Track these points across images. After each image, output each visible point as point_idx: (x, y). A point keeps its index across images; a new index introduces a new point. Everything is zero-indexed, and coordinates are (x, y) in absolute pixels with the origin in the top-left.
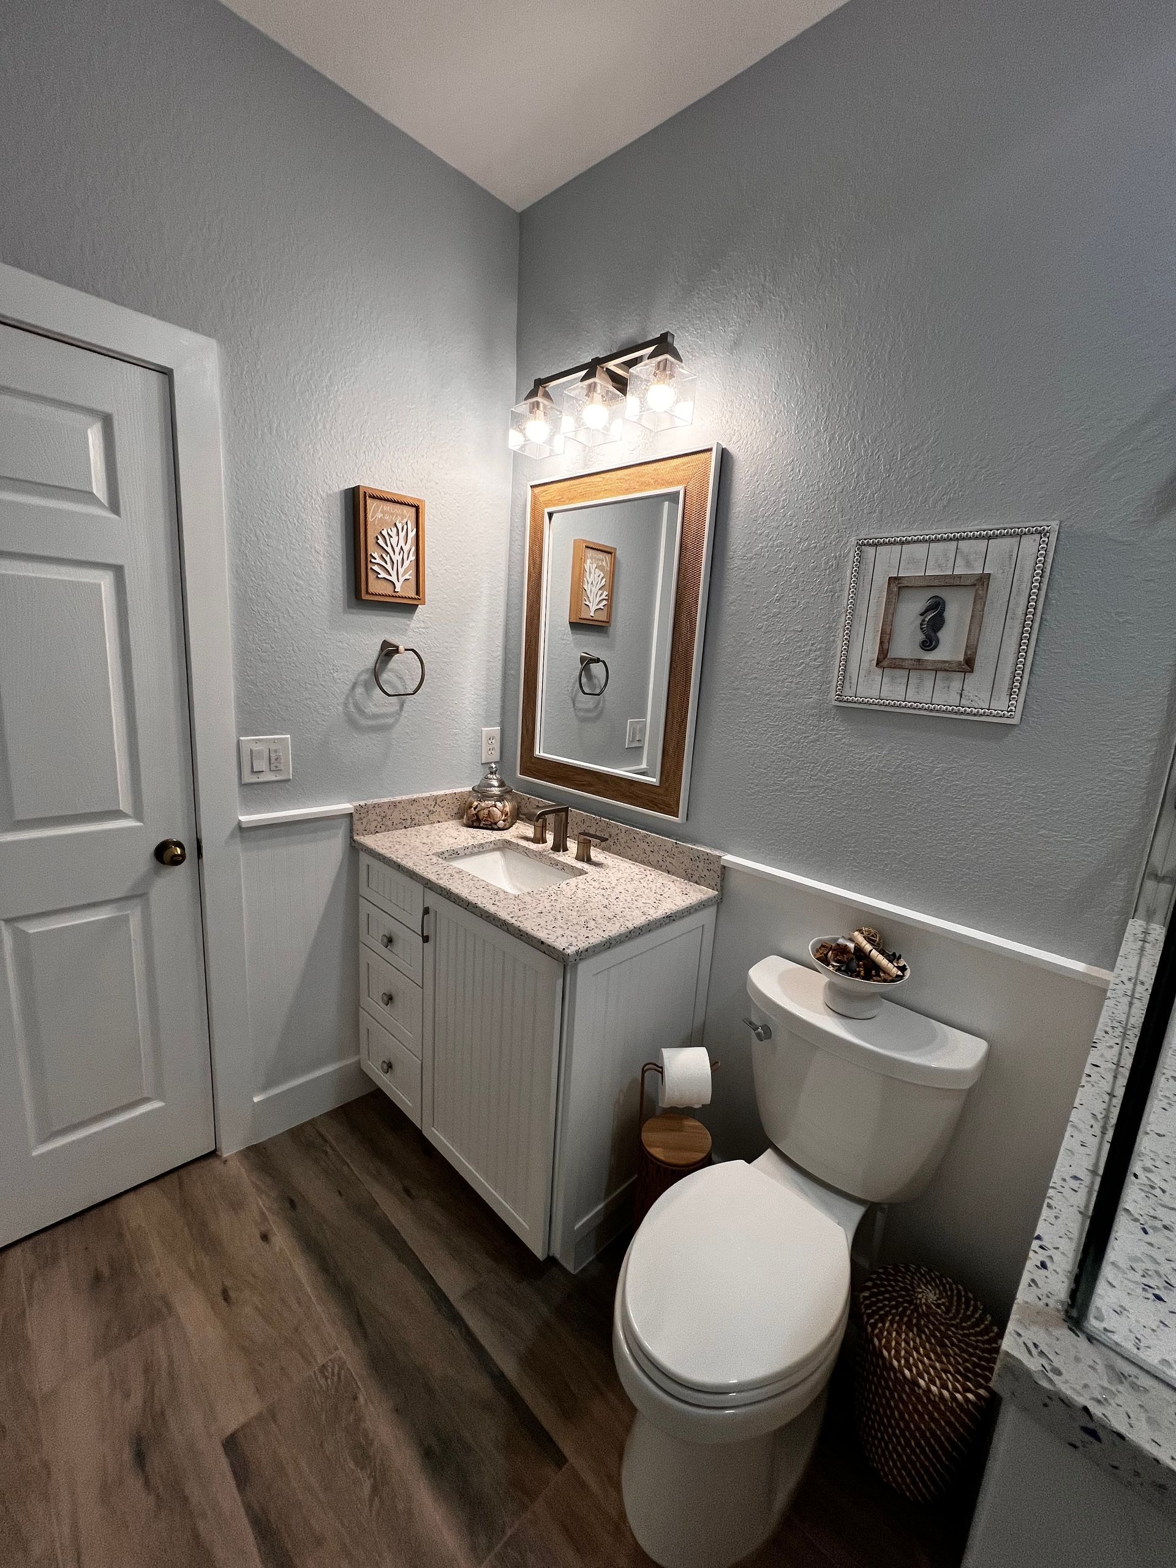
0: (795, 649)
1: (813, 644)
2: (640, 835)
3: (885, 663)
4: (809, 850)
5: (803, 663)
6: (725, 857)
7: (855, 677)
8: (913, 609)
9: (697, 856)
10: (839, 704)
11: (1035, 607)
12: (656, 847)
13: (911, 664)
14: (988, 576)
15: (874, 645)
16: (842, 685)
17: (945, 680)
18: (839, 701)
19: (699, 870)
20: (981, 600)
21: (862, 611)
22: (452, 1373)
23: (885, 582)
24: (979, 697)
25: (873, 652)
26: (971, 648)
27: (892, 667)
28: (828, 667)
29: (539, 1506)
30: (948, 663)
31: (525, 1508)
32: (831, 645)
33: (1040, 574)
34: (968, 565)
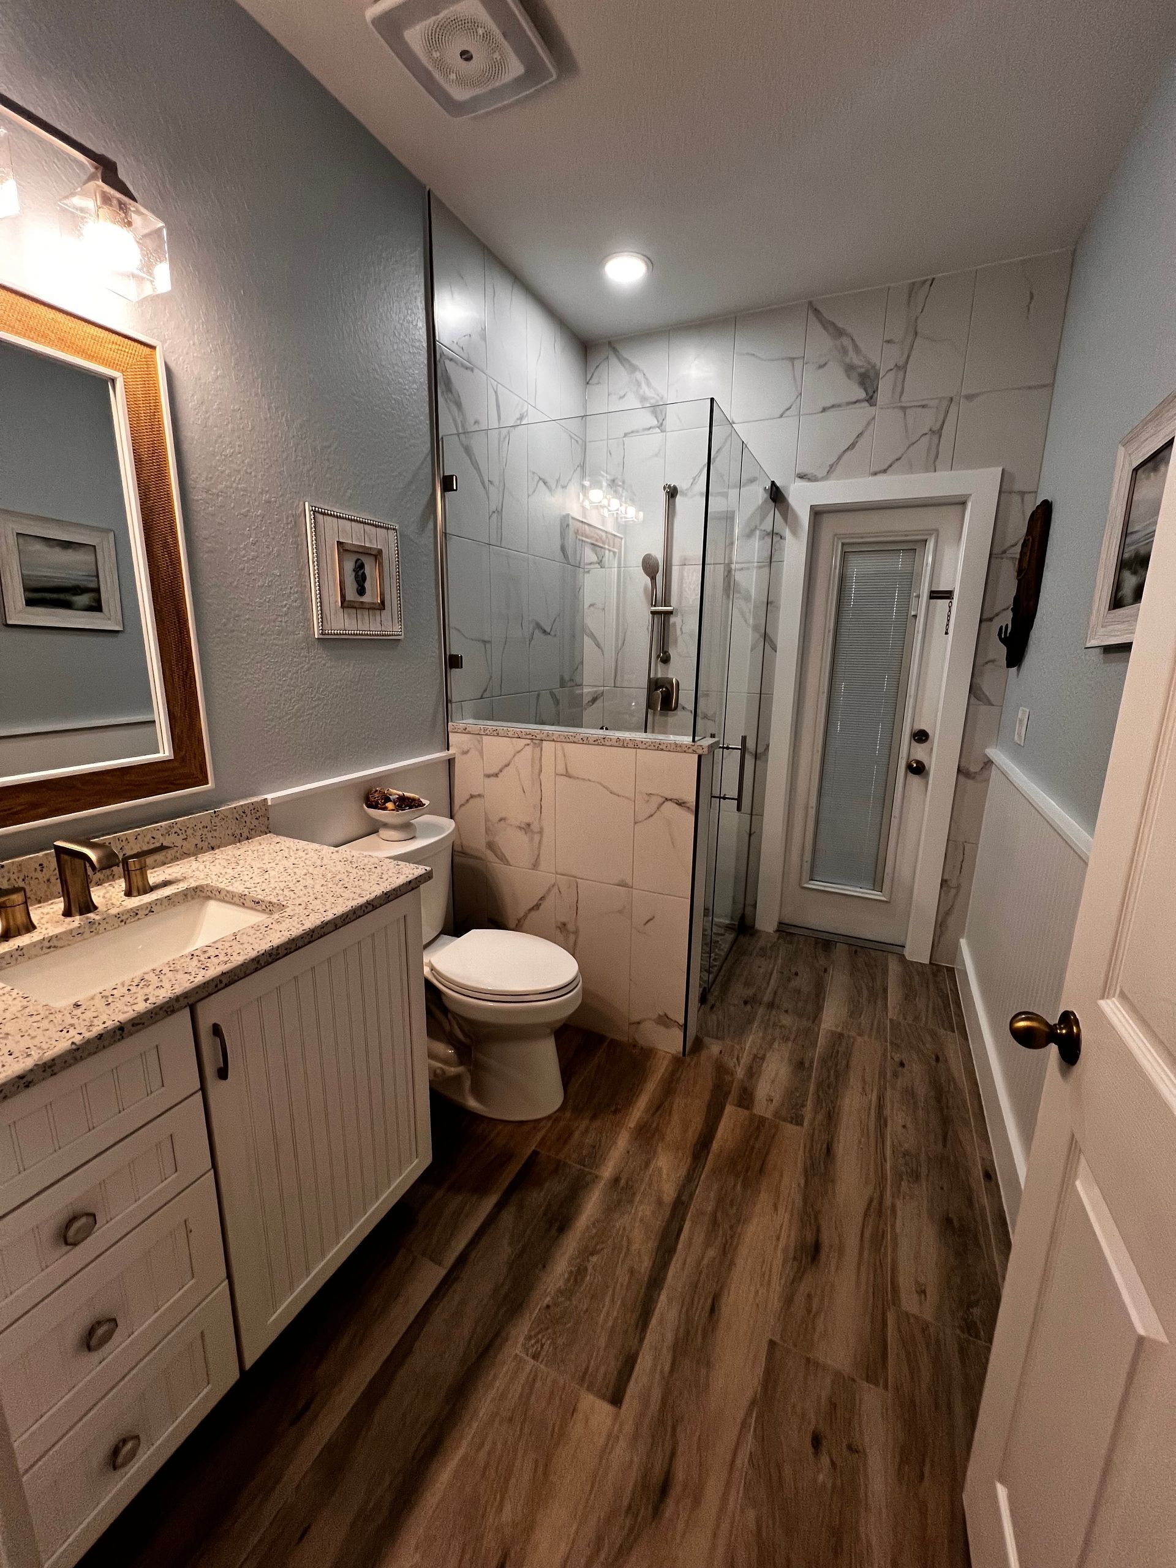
0: (278, 592)
1: (291, 588)
3: (345, 604)
4: (322, 757)
5: (286, 604)
6: (269, 797)
7: (328, 615)
8: (349, 566)
9: (244, 811)
10: (321, 637)
11: (399, 572)
12: (190, 832)
13: (356, 605)
14: (380, 552)
15: (335, 591)
16: (322, 622)
17: (374, 615)
18: (322, 634)
19: (248, 824)
20: (381, 565)
21: (323, 564)
22: (505, 1242)
23: (334, 544)
24: (388, 625)
25: (336, 596)
26: (382, 595)
27: (348, 607)
28: (305, 607)
29: (561, 1156)
30: (373, 603)
31: (565, 1164)
32: (304, 589)
33: (398, 554)
34: (371, 541)
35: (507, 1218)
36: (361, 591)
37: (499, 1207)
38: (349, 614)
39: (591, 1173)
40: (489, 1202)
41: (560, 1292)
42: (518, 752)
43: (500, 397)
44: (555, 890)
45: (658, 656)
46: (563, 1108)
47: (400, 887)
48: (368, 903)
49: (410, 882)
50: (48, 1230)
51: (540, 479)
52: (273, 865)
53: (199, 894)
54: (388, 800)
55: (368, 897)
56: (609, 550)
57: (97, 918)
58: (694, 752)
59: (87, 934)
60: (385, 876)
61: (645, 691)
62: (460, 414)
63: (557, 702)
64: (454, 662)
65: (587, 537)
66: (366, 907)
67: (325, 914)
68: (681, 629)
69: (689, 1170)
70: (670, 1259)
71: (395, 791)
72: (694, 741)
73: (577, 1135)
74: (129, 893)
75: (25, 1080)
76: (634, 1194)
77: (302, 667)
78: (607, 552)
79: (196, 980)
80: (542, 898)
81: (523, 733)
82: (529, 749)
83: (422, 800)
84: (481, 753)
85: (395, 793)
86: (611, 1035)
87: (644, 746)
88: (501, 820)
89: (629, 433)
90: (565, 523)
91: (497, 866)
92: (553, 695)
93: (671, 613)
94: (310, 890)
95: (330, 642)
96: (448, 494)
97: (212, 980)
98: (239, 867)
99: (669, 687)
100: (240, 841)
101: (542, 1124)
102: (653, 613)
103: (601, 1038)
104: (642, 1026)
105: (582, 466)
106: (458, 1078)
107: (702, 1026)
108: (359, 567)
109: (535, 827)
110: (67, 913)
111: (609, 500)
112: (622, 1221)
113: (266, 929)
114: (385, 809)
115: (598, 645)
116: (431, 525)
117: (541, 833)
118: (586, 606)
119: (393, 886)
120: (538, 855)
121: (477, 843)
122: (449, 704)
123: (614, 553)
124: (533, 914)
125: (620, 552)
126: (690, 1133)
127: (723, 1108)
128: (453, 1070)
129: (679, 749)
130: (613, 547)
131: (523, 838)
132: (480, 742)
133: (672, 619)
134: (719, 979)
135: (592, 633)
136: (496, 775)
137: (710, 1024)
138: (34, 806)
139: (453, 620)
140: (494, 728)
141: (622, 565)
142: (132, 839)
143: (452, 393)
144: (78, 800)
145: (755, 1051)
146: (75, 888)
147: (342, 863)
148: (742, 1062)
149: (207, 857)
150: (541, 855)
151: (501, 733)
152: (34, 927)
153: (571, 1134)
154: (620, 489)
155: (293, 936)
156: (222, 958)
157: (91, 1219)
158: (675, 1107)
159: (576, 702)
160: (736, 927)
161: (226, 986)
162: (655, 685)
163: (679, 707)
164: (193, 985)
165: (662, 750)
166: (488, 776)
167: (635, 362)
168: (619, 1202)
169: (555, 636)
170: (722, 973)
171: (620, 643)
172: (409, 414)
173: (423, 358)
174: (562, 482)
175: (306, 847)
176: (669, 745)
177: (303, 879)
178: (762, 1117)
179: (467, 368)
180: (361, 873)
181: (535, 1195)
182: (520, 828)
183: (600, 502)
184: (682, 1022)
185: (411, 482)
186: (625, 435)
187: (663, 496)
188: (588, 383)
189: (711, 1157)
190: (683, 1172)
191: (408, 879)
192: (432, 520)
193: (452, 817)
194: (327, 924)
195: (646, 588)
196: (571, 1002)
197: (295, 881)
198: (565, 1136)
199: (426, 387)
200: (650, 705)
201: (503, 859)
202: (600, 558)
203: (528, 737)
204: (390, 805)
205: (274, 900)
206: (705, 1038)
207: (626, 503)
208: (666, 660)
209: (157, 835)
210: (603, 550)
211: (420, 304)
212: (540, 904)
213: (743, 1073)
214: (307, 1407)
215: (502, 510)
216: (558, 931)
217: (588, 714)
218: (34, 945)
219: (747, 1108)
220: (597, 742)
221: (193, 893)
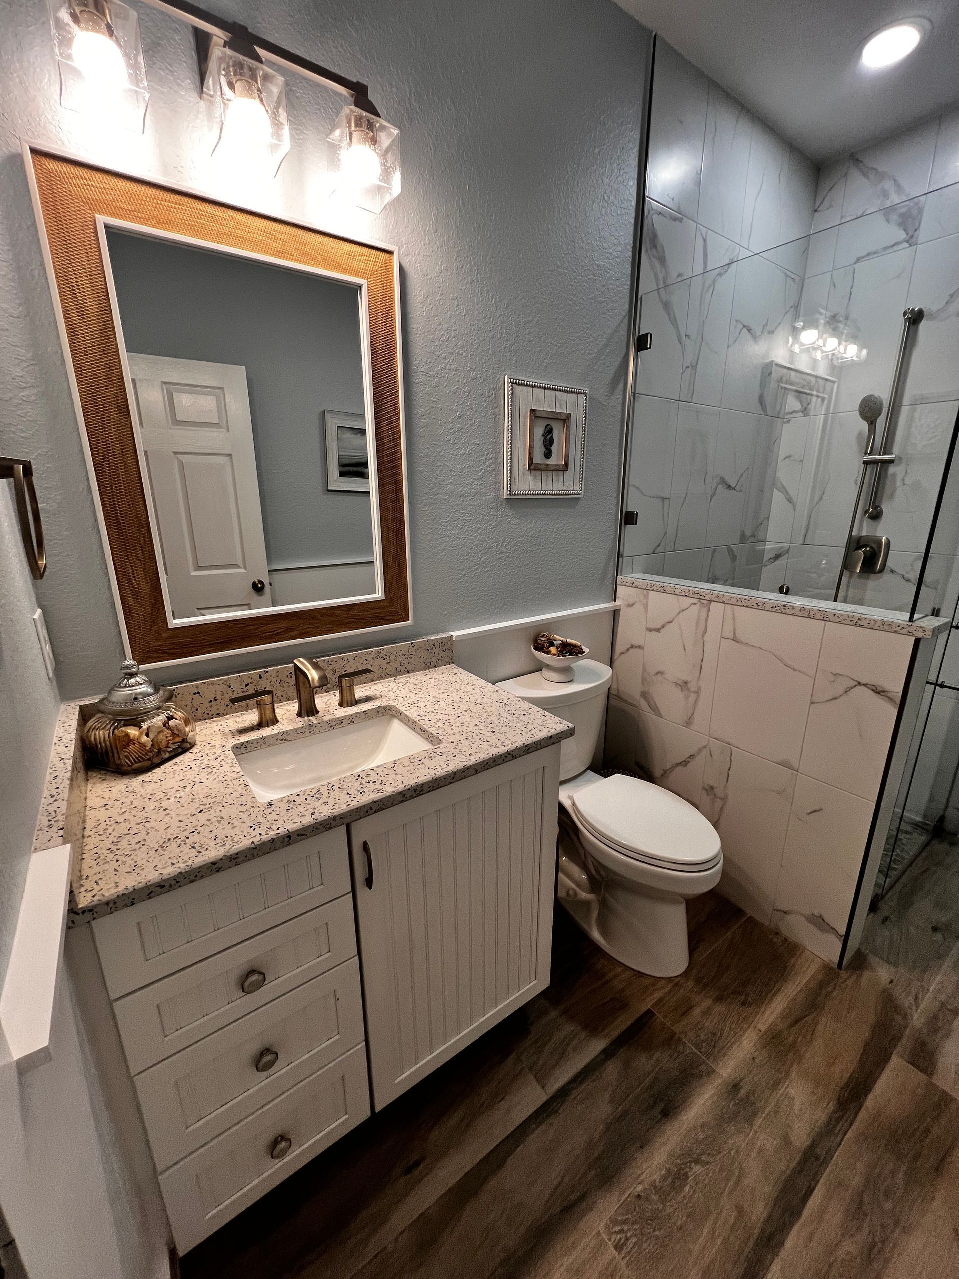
0: (476, 458)
1: (487, 454)
2: (373, 654)
3: (532, 467)
5: (482, 469)
6: (455, 634)
7: (517, 478)
8: (540, 431)
9: (433, 645)
10: (509, 497)
11: (584, 434)
12: (392, 657)
13: (542, 467)
14: (569, 416)
15: (525, 453)
16: (511, 484)
17: (558, 475)
18: (510, 494)
19: (436, 655)
20: (568, 428)
21: (516, 432)
22: (607, 1096)
23: (527, 412)
24: (570, 484)
25: (525, 460)
26: (567, 456)
27: (535, 470)
28: (498, 472)
29: (677, 1028)
30: (558, 465)
31: (680, 1039)
32: (498, 453)
33: (585, 417)
34: (561, 407)
35: (612, 1070)
36: (548, 454)
37: (608, 1054)
38: (535, 477)
39: (707, 1064)
40: (597, 1046)
41: (656, 1188)
42: (683, 610)
43: (709, 243)
44: (705, 753)
45: (866, 512)
46: (685, 974)
47: (540, 741)
48: (508, 753)
49: (551, 737)
50: (234, 976)
51: (744, 326)
52: (445, 696)
53: (387, 713)
54: (552, 645)
55: (510, 747)
56: (818, 396)
57: (315, 722)
58: (910, 633)
59: (307, 734)
60: (530, 727)
61: (842, 551)
62: (663, 269)
63: (734, 558)
64: (630, 518)
65: (791, 384)
66: (506, 757)
67: (469, 758)
68: (903, 480)
69: (830, 1118)
70: (792, 1224)
71: (560, 638)
72: (911, 619)
73: (697, 1011)
74: (341, 705)
75: (217, 866)
76: (755, 1114)
77: (491, 524)
78: (814, 398)
79: (352, 804)
80: (692, 757)
81: (691, 592)
82: (695, 608)
83: (583, 647)
84: (646, 606)
85: (559, 638)
86: (750, 912)
87: (838, 619)
88: (658, 673)
89: (863, 257)
90: (767, 369)
91: (648, 715)
92: (730, 550)
93: (891, 461)
94: (464, 728)
95: (517, 502)
96: (643, 353)
97: (364, 806)
98: (420, 693)
99: (874, 546)
100: (429, 668)
101: (661, 983)
102: (866, 463)
103: (739, 912)
104: (789, 917)
105: (796, 307)
106: (587, 904)
107: (868, 937)
108: (549, 431)
109: (693, 686)
110: (299, 715)
111: (825, 341)
112: (737, 1140)
113: (419, 763)
114: (548, 653)
115: (790, 500)
116: (621, 385)
117: (698, 693)
118: (781, 457)
119: (534, 739)
120: (693, 714)
121: (632, 689)
122: (620, 559)
123: (823, 399)
124: (680, 768)
125: (830, 398)
126: (837, 1069)
127: (886, 1059)
128: (584, 895)
129: (886, 627)
130: (823, 393)
131: (677, 695)
132: (646, 596)
133: (892, 469)
134: (898, 887)
135: (784, 487)
136: (658, 630)
137: (879, 941)
138: (288, 629)
139: (634, 478)
140: (662, 584)
141: (831, 412)
142: (351, 660)
143: (656, 248)
144: (318, 627)
145: (942, 997)
146: (304, 696)
147: (498, 704)
148: (922, 1005)
149: (401, 679)
150: (695, 714)
151: (668, 589)
152: (277, 722)
153: (691, 1008)
154: (841, 326)
155: (436, 776)
156: (378, 786)
157: (261, 977)
158: (820, 1028)
159: (757, 559)
160: (931, 828)
161: (375, 812)
162: (854, 543)
163: (887, 569)
164: (348, 809)
165: (862, 626)
166: (650, 630)
167: (881, 168)
168: (736, 1114)
169: (740, 491)
170: (903, 879)
171: (816, 499)
172: (610, 278)
173: (630, 218)
174: (769, 328)
175: (475, 682)
176: (872, 622)
177: (463, 715)
178: (947, 1094)
179: (675, 219)
180: (511, 718)
181: (644, 1060)
182: (676, 684)
183: (813, 343)
184: (842, 930)
185: (606, 346)
186: (858, 260)
187: (899, 325)
188: (816, 211)
189: (862, 1114)
190: (821, 1115)
191: (550, 735)
192: (622, 381)
193: (611, 665)
194: (468, 768)
195: (860, 434)
196: (709, 880)
197: (456, 716)
198: (685, 1008)
199: (630, 248)
200: (847, 565)
201: (656, 710)
202: (805, 405)
203: (696, 596)
204: (553, 650)
205: (434, 733)
206: (870, 955)
207: (846, 341)
208: (876, 516)
209: (369, 658)
210: (809, 397)
211: (634, 162)
212: (689, 762)
213: (922, 1020)
214: (417, 1164)
215: (697, 364)
216: (704, 793)
217: (768, 573)
218: (272, 736)
219: (924, 1071)
220: (774, 608)
221: (383, 711)
